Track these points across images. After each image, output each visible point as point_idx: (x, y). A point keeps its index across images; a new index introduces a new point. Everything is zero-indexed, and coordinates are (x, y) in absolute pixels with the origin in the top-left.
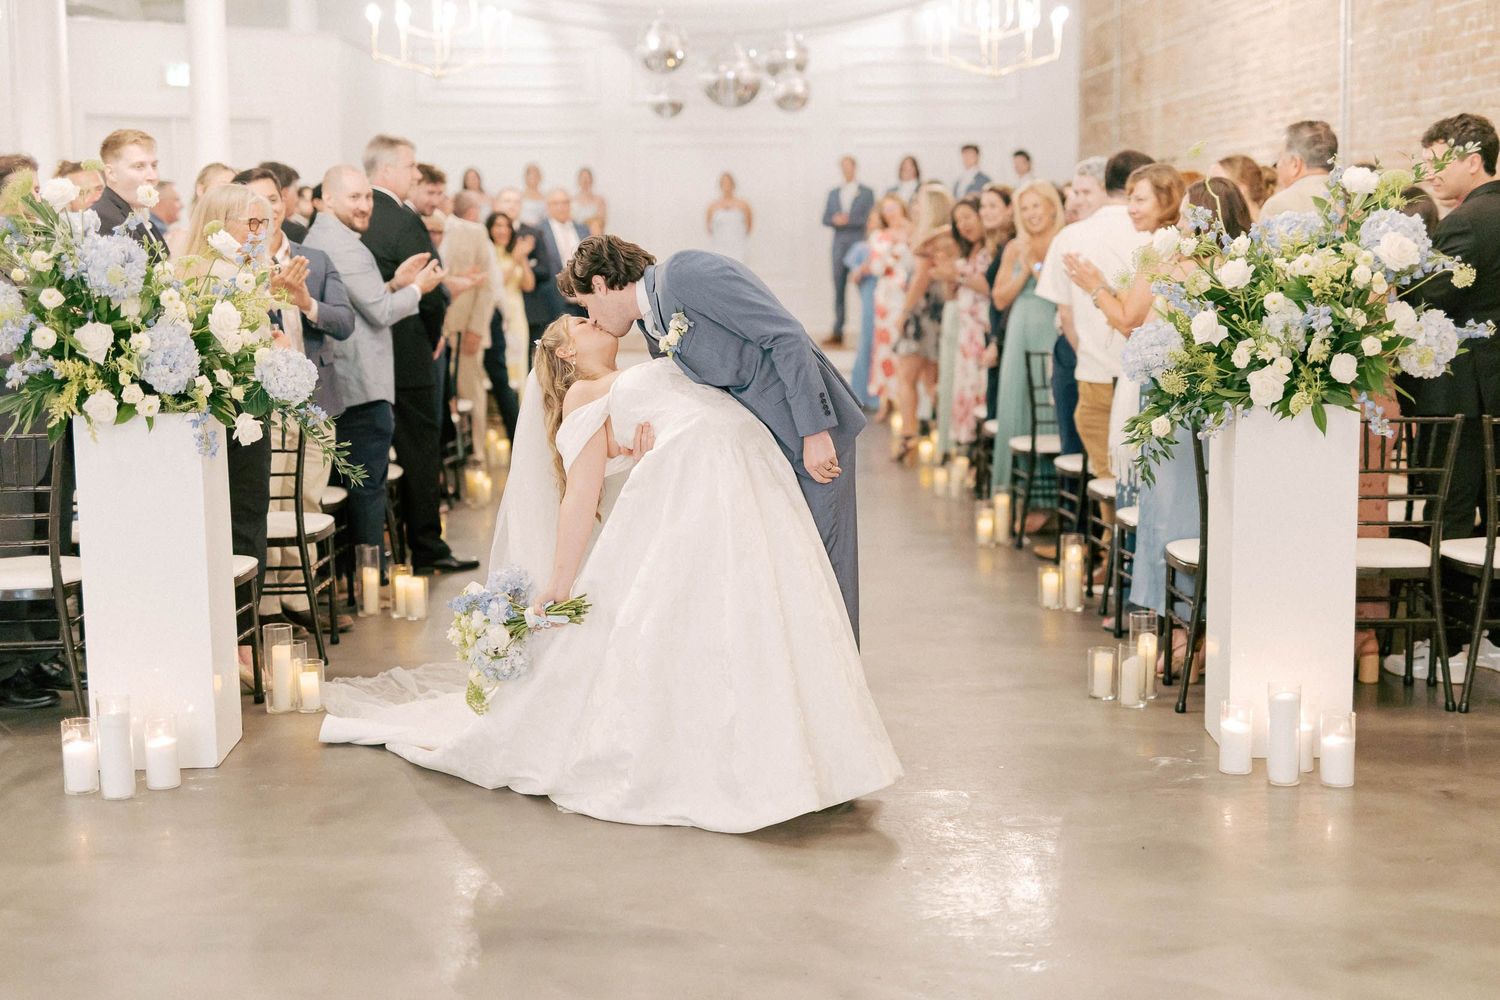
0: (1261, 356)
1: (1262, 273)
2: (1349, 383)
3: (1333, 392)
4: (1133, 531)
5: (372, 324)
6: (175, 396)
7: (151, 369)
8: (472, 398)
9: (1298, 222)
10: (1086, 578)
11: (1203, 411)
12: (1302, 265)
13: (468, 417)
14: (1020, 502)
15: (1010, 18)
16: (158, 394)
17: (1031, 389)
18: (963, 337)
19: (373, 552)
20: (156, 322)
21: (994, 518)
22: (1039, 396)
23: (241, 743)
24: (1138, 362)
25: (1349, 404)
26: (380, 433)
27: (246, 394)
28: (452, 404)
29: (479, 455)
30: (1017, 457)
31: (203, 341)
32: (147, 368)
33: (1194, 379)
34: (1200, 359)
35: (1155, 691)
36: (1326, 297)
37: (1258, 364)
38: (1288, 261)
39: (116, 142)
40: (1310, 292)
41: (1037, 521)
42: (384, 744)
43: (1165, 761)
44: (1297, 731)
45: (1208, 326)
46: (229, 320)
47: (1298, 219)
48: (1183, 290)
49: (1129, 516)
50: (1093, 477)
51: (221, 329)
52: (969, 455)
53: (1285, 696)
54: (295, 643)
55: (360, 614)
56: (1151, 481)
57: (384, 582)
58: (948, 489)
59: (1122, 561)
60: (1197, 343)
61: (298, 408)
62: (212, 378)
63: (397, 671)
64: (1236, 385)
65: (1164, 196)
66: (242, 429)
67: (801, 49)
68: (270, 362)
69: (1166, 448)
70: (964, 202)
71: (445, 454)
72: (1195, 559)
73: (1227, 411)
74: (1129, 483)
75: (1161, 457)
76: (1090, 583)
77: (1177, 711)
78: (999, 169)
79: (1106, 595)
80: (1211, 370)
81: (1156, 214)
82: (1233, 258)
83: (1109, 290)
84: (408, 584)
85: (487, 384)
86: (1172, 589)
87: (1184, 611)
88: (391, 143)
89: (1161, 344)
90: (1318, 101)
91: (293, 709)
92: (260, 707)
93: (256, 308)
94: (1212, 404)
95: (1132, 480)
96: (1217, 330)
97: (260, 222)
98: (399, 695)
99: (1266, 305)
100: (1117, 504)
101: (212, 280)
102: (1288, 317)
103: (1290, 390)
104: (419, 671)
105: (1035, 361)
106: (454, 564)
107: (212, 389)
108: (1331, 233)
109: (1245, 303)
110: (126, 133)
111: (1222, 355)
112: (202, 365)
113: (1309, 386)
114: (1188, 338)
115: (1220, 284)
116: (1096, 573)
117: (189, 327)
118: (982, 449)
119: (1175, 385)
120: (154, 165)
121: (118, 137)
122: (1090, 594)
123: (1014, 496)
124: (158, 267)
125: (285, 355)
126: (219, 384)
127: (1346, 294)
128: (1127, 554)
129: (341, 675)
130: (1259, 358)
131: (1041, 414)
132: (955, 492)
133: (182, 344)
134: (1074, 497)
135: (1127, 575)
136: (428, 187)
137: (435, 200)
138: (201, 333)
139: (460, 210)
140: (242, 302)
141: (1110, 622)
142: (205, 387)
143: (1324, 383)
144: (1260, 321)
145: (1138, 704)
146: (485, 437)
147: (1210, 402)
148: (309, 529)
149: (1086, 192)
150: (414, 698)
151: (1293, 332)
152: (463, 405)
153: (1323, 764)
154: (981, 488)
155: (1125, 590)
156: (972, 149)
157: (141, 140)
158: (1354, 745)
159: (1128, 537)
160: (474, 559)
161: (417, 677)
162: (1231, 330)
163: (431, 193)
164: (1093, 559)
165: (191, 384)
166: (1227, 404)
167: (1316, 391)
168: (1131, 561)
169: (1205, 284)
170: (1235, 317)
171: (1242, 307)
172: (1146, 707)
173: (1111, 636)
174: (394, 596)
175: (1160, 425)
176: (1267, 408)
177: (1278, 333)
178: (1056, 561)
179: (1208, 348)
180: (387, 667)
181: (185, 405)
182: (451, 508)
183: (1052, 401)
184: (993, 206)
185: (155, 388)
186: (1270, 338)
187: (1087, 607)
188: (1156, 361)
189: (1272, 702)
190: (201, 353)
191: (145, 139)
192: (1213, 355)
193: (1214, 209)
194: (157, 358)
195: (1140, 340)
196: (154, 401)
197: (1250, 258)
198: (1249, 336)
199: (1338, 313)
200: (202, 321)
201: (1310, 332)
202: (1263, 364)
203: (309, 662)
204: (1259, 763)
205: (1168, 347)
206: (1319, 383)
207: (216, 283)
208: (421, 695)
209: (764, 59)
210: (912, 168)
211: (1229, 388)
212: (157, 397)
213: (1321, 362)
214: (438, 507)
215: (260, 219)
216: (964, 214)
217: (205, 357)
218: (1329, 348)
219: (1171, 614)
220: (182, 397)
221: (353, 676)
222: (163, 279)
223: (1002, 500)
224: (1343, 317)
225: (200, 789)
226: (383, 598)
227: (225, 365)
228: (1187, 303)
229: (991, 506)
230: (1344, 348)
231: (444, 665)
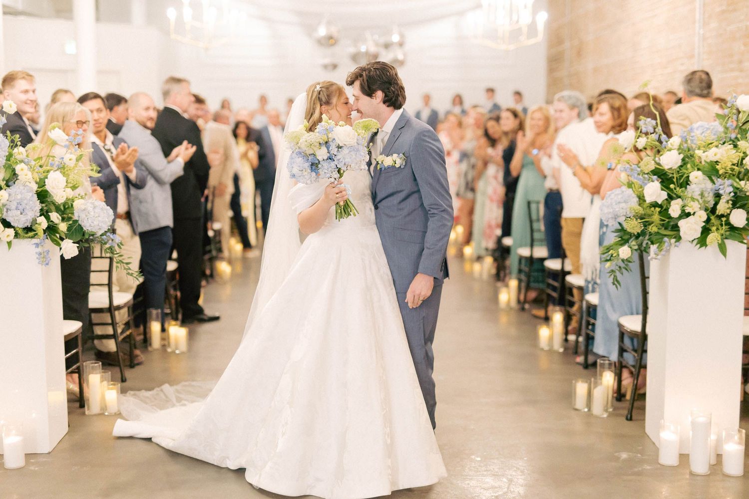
0: (688, 210)
1: (688, 158)
2: (741, 227)
3: (732, 233)
4: (595, 307)
5: (159, 181)
6: (24, 229)
7: (9, 212)
8: (221, 223)
9: (708, 129)
10: (564, 331)
11: (649, 243)
12: (711, 155)
13: (218, 233)
14: (523, 285)
15: (515, 18)
16: (13, 227)
17: (531, 221)
18: (490, 191)
19: (157, 314)
20: (14, 183)
21: (509, 293)
22: (535, 226)
23: (67, 436)
24: (610, 212)
25: (741, 240)
26: (163, 244)
27: (68, 228)
28: (209, 224)
29: (226, 253)
30: (521, 258)
31: (43, 196)
32: (7, 212)
33: (646, 224)
34: (649, 211)
35: (612, 406)
36: (727, 174)
37: (685, 215)
38: (704, 152)
39: (11, 78)
40: (717, 171)
41: (532, 295)
42: (151, 438)
43: (624, 456)
44: (709, 439)
45: (654, 191)
46: (58, 182)
47: (707, 127)
48: (639, 169)
49: (592, 298)
50: (569, 273)
51: (53, 188)
52: (493, 255)
53: (701, 420)
54: (104, 372)
55: (150, 349)
56: (618, 285)
57: (163, 330)
58: (481, 275)
59: (588, 323)
60: (647, 202)
61: (101, 235)
62: (48, 218)
63: (166, 387)
64: (672, 228)
65: (616, 113)
66: (65, 249)
67: (402, 36)
68: (84, 208)
69: (627, 265)
70: (491, 119)
71: (205, 253)
72: (638, 328)
73: (666, 244)
74: (592, 279)
75: (624, 270)
76: (567, 333)
77: (627, 419)
78: (506, 100)
79: (577, 342)
80: (656, 218)
81: (611, 123)
82: (670, 150)
83: (581, 166)
84: (177, 332)
85: (230, 213)
86: (622, 345)
87: (630, 358)
88: (178, 81)
89: (625, 202)
90: (682, 64)
91: (101, 412)
92: (82, 410)
93: (74, 176)
94: (656, 239)
95: (594, 277)
96: (660, 194)
97: (85, 123)
98: (164, 404)
99: (690, 178)
100: (585, 291)
101: (51, 158)
102: (703, 186)
103: (706, 231)
104: (178, 387)
105: (533, 206)
106: (205, 318)
107: (47, 224)
108: (729, 135)
109: (677, 178)
110: (17, 73)
111: (663, 209)
112: (41, 210)
113: (718, 229)
114: (641, 199)
115: (661, 166)
116: (570, 328)
117: (35, 187)
118: (501, 253)
119: (634, 227)
120: (34, 91)
121: (13, 75)
122: (566, 340)
123: (520, 281)
124: (16, 150)
125: (93, 204)
126: (52, 221)
127: (740, 173)
128: (592, 321)
129: (132, 389)
130: (687, 211)
131: (537, 236)
132: (485, 276)
133: (29, 197)
134: (556, 284)
135: (591, 333)
136: (197, 105)
137: (200, 113)
138: (42, 190)
139: (217, 118)
140: (69, 171)
141: (580, 359)
142: (43, 223)
143: (727, 227)
144: (686, 188)
145: (603, 414)
146: (228, 243)
147: (654, 238)
148: (116, 302)
149: (561, 111)
150: (173, 406)
151: (706, 195)
152: (217, 226)
153: (724, 458)
154: (500, 274)
155: (590, 341)
156: (491, 91)
157: (26, 77)
158: (744, 450)
159: (592, 311)
160: (217, 315)
161: (178, 391)
162: (668, 195)
163: (197, 109)
164: (568, 319)
165: (34, 221)
166: (666, 239)
167: (723, 232)
168: (593, 325)
169: (652, 166)
170: (672, 186)
171: (675, 180)
172: (608, 416)
173: (581, 368)
174: (169, 338)
175: (625, 252)
176: (690, 241)
177: (697, 195)
178: (547, 319)
179: (655, 205)
180: (160, 384)
181: (31, 234)
182: (208, 282)
183: (542, 228)
184: (508, 118)
185: (12, 224)
186: (693, 199)
187: (566, 349)
188: (622, 212)
189: (693, 423)
190: (42, 202)
191: (28, 77)
192: (658, 209)
193: (655, 119)
194: (13, 205)
195: (612, 199)
196: (11, 232)
197: (680, 150)
198: (679, 197)
199: (735, 184)
200: (41, 183)
201: (718, 196)
202: (688, 215)
203: (112, 384)
204: (684, 458)
205: (629, 203)
206: (724, 227)
207: (53, 160)
208: (178, 404)
209: (382, 40)
210: (458, 100)
211: (666, 229)
212: (13, 229)
213: (725, 214)
214: (200, 282)
215: (84, 121)
216: (491, 124)
217: (44, 205)
218: (731, 206)
219: (621, 360)
220: (28, 229)
221: (139, 390)
222: (19, 157)
223: (513, 283)
224: (739, 187)
225: (36, 469)
226: (163, 339)
227: (58, 209)
228: (642, 178)
229: (507, 286)
230: (738, 205)
231: (194, 383)
